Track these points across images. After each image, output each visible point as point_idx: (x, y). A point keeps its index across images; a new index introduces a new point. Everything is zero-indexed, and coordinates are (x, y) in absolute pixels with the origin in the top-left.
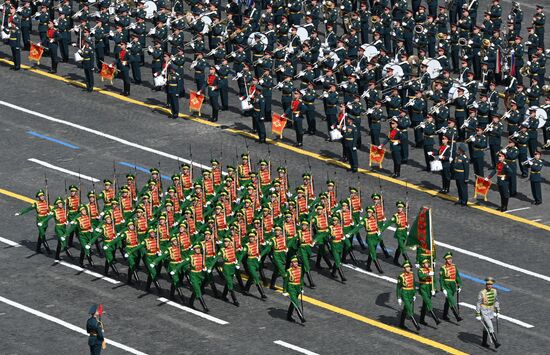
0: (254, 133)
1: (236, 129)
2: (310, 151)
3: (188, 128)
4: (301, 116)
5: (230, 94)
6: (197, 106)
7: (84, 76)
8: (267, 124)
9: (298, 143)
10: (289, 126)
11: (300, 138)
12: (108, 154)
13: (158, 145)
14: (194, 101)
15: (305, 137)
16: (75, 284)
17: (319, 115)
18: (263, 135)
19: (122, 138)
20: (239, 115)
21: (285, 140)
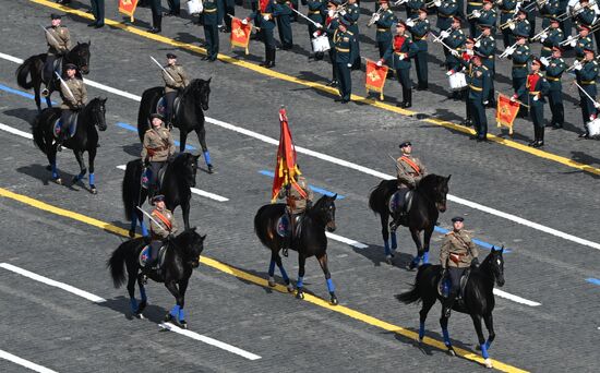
0: (468, 125)
1: (440, 119)
2: (556, 153)
3: (364, 117)
4: (541, 99)
5: (430, 65)
6: (376, 83)
7: (203, 37)
8: (489, 112)
9: (538, 140)
10: (522, 114)
11: (539, 134)
12: (240, 158)
13: (319, 145)
14: (373, 76)
15: (547, 131)
16: (189, 361)
17: (568, 98)
18: (483, 129)
19: (263, 132)
20: (444, 97)
21: (516, 137)
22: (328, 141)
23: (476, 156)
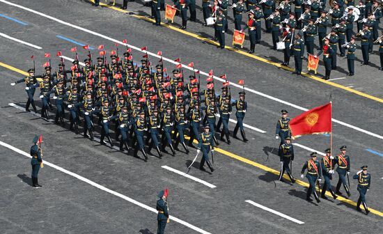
0: (152, 18)
1: (139, 15)
2: (192, 32)
3: (105, 13)
4: (186, 7)
8: (161, 13)
9: (184, 26)
11: (184, 23)
12: (48, 30)
13: (84, 25)
15: (188, 22)
16: (21, 121)
17: (198, 7)
18: (158, 20)
19: (59, 18)
20: (142, 5)
21: (175, 24)
22: (88, 23)
23: (156, 32)
